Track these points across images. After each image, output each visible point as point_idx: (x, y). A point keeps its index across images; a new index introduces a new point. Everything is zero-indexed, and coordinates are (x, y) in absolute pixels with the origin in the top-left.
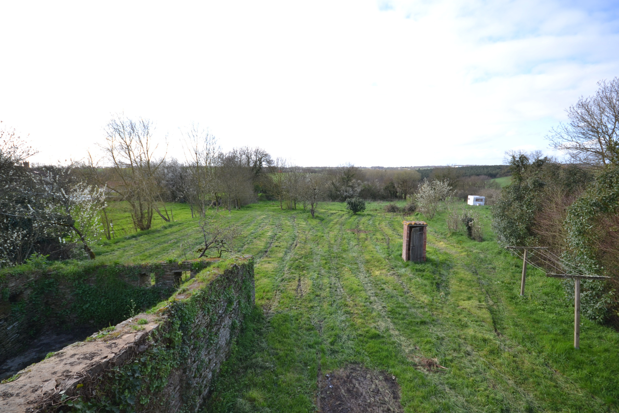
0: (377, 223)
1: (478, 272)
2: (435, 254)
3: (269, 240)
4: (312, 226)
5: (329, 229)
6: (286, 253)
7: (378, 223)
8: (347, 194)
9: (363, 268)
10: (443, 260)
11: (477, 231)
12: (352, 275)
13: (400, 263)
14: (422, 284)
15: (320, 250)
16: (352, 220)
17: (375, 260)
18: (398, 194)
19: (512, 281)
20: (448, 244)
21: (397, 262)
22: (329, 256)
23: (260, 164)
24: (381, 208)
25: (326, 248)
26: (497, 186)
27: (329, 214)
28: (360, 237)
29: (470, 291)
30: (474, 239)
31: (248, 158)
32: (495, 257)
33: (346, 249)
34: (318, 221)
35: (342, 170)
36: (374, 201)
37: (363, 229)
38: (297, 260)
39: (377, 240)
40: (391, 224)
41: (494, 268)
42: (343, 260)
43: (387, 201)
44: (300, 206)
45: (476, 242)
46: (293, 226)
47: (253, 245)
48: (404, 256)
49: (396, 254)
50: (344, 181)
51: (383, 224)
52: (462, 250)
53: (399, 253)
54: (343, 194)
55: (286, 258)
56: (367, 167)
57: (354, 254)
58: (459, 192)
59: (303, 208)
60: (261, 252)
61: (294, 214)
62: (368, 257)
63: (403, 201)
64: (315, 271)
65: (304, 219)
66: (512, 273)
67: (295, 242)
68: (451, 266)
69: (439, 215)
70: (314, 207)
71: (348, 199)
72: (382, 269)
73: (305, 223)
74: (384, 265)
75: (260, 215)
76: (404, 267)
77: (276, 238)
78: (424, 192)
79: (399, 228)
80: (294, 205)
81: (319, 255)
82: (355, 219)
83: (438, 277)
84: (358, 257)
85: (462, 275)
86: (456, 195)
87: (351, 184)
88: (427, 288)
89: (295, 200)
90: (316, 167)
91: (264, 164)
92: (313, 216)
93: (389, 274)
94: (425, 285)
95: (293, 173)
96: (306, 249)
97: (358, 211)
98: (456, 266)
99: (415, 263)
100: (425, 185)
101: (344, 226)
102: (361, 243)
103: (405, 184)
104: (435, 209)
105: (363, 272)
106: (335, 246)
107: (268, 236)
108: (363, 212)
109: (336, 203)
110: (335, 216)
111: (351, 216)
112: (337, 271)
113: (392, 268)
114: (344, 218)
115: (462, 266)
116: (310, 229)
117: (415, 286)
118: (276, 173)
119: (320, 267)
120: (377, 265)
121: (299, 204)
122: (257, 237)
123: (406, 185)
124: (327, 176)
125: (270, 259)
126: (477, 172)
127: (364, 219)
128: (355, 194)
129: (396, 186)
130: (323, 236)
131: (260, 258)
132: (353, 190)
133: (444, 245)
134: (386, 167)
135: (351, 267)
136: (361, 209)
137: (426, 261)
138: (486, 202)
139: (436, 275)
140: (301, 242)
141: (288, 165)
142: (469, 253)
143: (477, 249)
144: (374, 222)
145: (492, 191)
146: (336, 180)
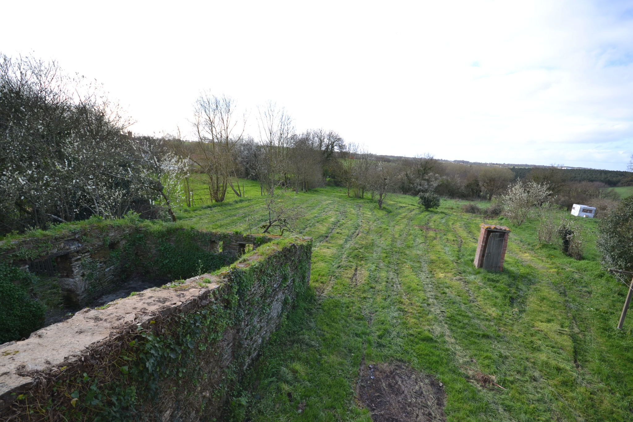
0: (450, 223)
1: (567, 293)
2: (516, 266)
3: (331, 226)
4: (378, 217)
5: (395, 222)
6: (346, 241)
7: (452, 222)
8: (421, 187)
9: (426, 268)
10: (523, 274)
11: (576, 247)
12: (412, 273)
13: (470, 268)
14: (492, 296)
15: (382, 242)
16: (422, 216)
17: (441, 262)
18: (481, 193)
19: (610, 310)
20: (534, 257)
21: (467, 267)
22: (391, 251)
23: (332, 148)
24: (458, 207)
25: (389, 242)
26: (616, 197)
27: (398, 207)
28: (429, 235)
29: (552, 313)
30: (570, 256)
31: (321, 141)
32: (594, 279)
33: (411, 245)
34: (385, 212)
35: (418, 162)
36: (451, 199)
37: (433, 227)
38: (357, 249)
39: (448, 240)
40: (467, 226)
41: (590, 293)
42: (405, 256)
43: (467, 200)
44: (368, 195)
45: (573, 260)
46: (358, 215)
47: (315, 228)
48: (476, 263)
49: (467, 259)
50: (420, 173)
51: (458, 224)
52: (552, 266)
53: (471, 258)
54: (417, 188)
55: (346, 246)
56: (449, 160)
57: (419, 252)
58: (563, 199)
59: (370, 197)
60: (322, 236)
61: (360, 203)
62: (433, 257)
63: (486, 202)
64: (373, 263)
65: (370, 209)
66: (613, 301)
67: (357, 231)
68: (533, 281)
69: (530, 223)
70: (383, 197)
71: (421, 193)
72: (448, 272)
73: (370, 213)
74: (450, 268)
75: (325, 200)
76: (474, 274)
77: (338, 225)
78: (515, 194)
79: (475, 231)
80: (361, 194)
81: (380, 248)
82: (426, 215)
83: (514, 291)
84: (422, 256)
85: (545, 294)
86: (557, 202)
87: (427, 178)
88: (498, 301)
89: (364, 188)
90: (391, 156)
91: (336, 149)
92: (380, 207)
93: (455, 278)
94: (496, 298)
95: (364, 160)
96: (367, 240)
97: (430, 208)
98: (540, 282)
99: (489, 272)
100: (517, 187)
101: (413, 222)
102: (428, 241)
103: (492, 183)
104: (524, 215)
105: (425, 271)
106: (399, 241)
107: (331, 222)
108: (436, 208)
109: (408, 196)
110: (404, 210)
111: (422, 212)
112: (397, 266)
113: (460, 273)
114: (413, 213)
115: (548, 283)
116: (375, 220)
117: (483, 296)
118: (346, 159)
119: (379, 259)
120: (442, 267)
121: (367, 193)
122: (320, 221)
123: (494, 185)
124: (401, 166)
125: (330, 245)
126: (590, 177)
127: (436, 217)
128: (430, 189)
129: (480, 184)
130: (387, 229)
131: (320, 242)
132: (428, 184)
133: (529, 258)
134: (473, 162)
135: (412, 264)
136: (434, 205)
137: (503, 271)
138: (596, 214)
139: (511, 289)
140: (363, 232)
141: (360, 151)
142: (560, 270)
143: (572, 267)
144: (447, 221)
145: (607, 202)
146: (411, 172)
